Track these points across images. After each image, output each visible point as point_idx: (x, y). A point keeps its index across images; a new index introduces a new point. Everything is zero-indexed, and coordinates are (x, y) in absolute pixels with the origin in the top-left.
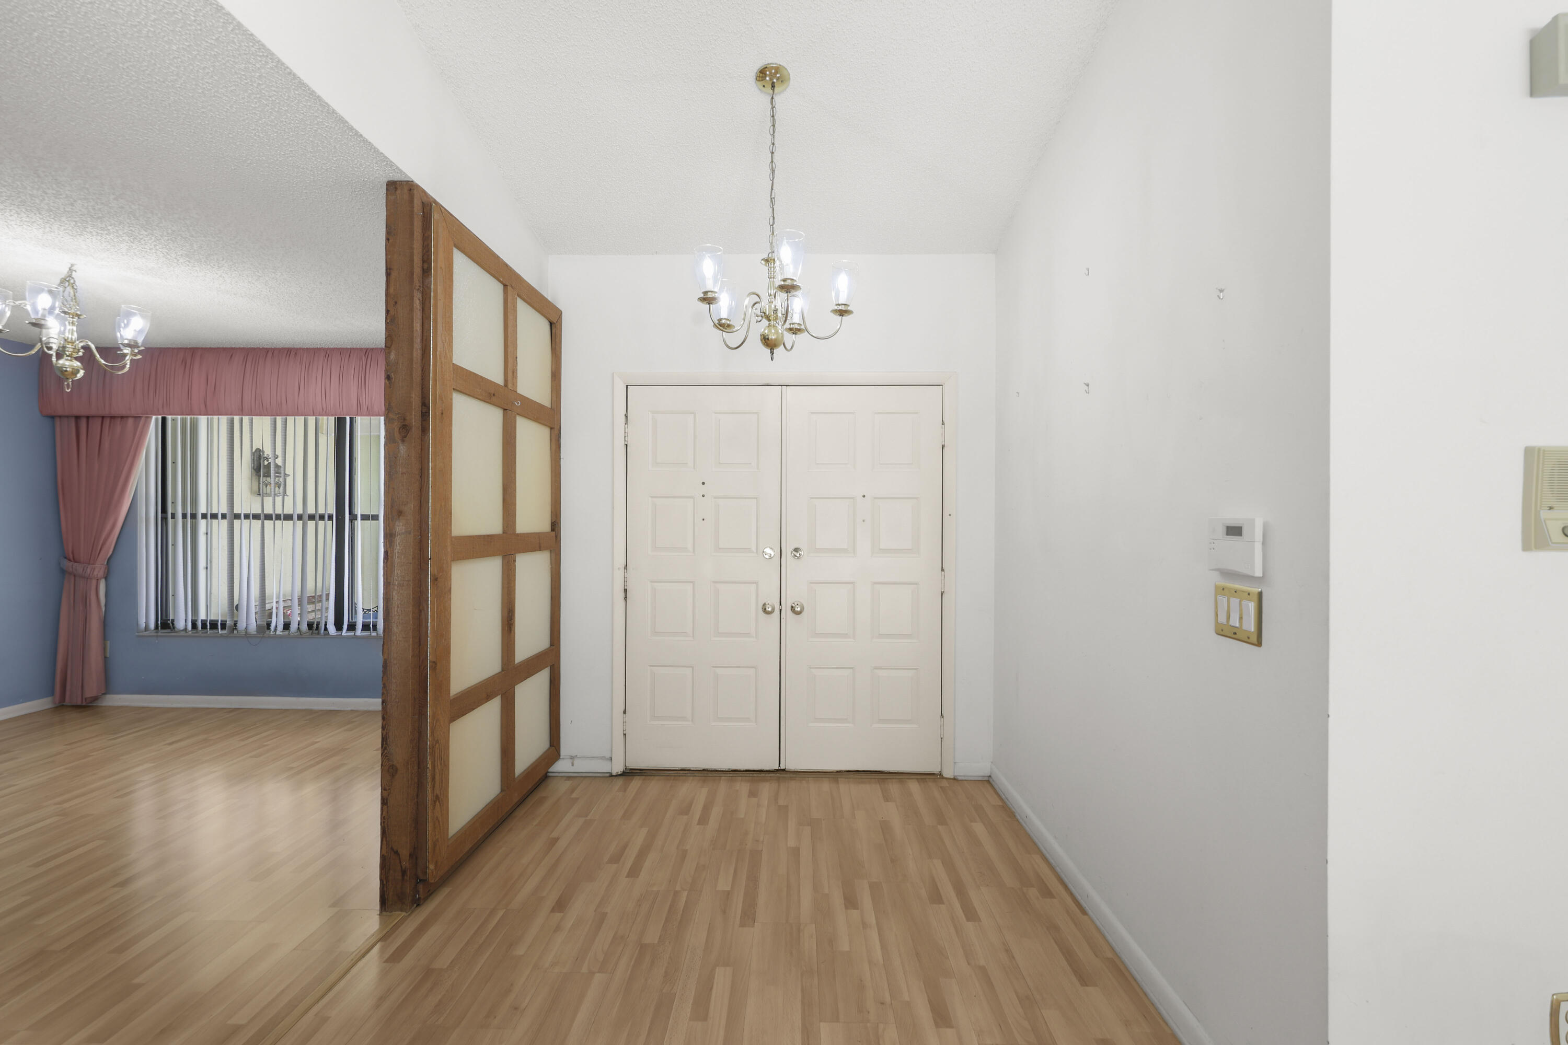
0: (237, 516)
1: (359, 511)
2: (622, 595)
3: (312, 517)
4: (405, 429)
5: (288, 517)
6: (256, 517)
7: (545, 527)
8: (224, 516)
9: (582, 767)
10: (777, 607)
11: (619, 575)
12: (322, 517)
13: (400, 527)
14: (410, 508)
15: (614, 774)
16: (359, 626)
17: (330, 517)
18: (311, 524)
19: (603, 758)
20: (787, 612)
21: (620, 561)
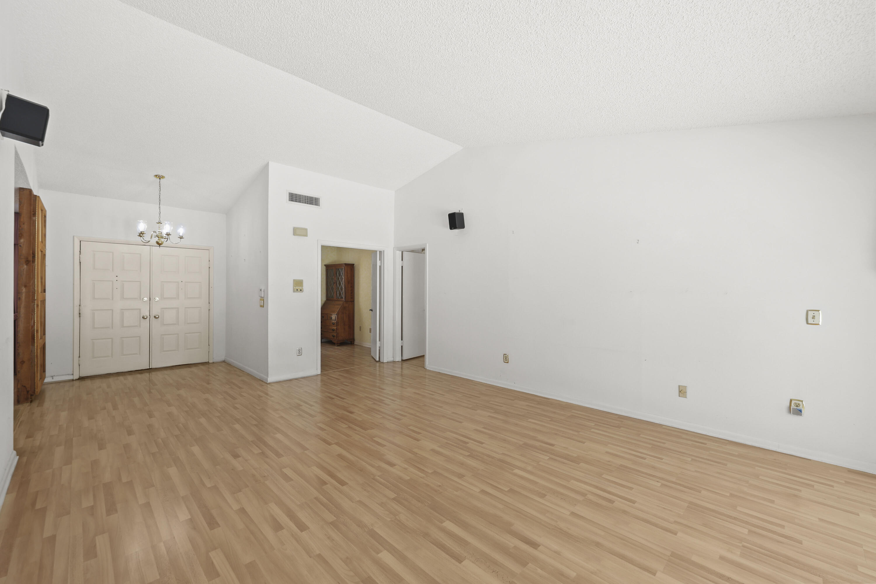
2: (78, 315)
9: (56, 379)
10: (149, 317)
11: (77, 308)
15: (74, 379)
19: (68, 375)
20: (152, 318)
21: (77, 303)
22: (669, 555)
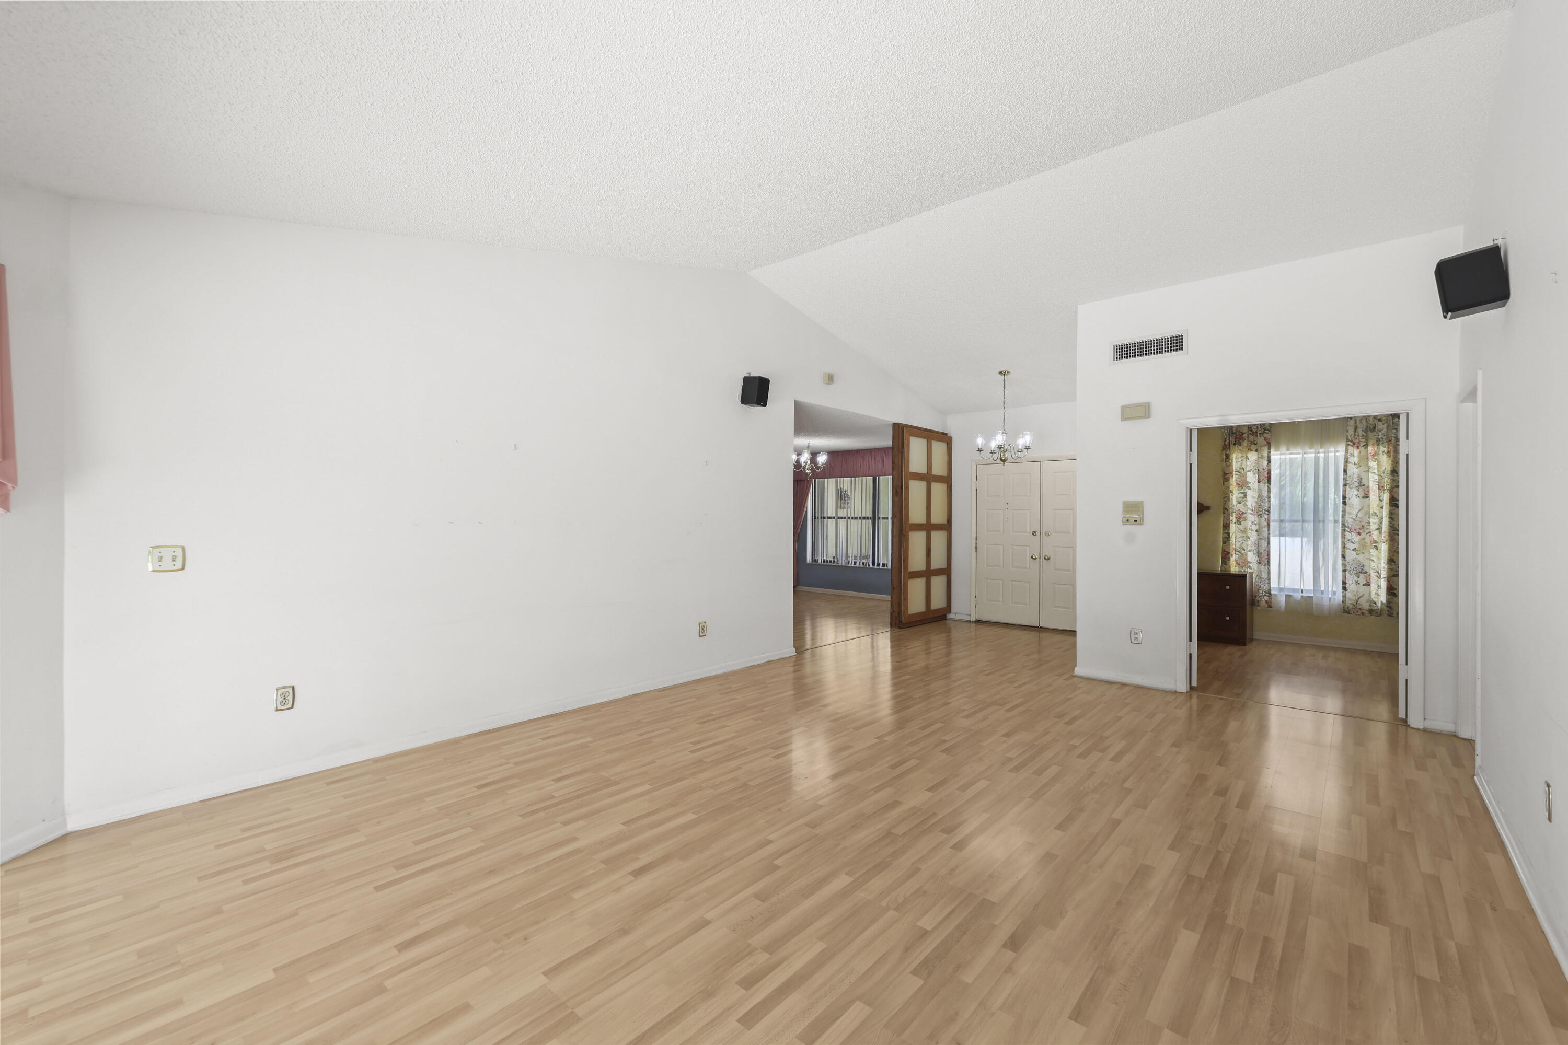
0: (839, 518)
1: (881, 516)
2: (975, 550)
3: (864, 518)
4: (897, 493)
5: (856, 518)
6: (845, 518)
7: (945, 522)
8: (834, 518)
9: (959, 617)
10: (1039, 557)
11: (974, 542)
12: (867, 518)
13: (895, 520)
14: (898, 515)
15: (971, 621)
16: (881, 565)
17: (871, 518)
18: (864, 521)
19: (967, 615)
20: (1043, 559)
21: (974, 536)
22: (574, 1010)
